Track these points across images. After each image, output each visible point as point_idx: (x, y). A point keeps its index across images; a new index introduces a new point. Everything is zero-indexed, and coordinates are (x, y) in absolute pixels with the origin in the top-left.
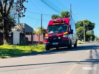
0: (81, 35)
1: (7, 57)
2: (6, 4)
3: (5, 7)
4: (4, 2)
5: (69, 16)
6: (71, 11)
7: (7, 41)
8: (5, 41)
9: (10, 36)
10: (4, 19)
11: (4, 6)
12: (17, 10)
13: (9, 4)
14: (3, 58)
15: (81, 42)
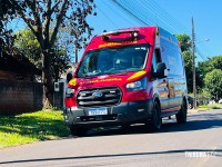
0: (216, 90)
1: (52, 137)
2: (49, 19)
3: (47, 26)
4: (44, 15)
5: (190, 45)
6: (193, 35)
7: (51, 102)
8: (46, 102)
9: (57, 90)
10: (45, 53)
11: (44, 25)
12: (73, 33)
13: (55, 21)
14: (43, 139)
15: (218, 105)
